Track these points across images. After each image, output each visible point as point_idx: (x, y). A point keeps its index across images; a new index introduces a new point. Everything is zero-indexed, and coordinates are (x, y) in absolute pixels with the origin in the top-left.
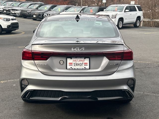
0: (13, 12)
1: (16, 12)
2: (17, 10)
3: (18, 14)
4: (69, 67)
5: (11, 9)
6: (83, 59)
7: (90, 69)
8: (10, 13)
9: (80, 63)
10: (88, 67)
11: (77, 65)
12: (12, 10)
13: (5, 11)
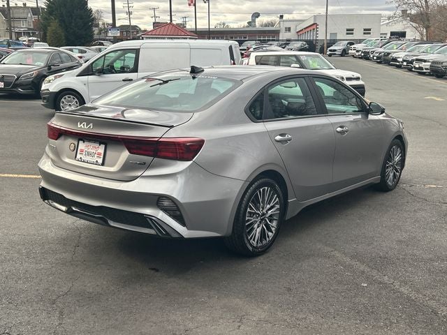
0: (417, 66)
1: (423, 65)
2: (425, 61)
3: (426, 69)
4: (78, 156)
5: (415, 58)
6: (97, 145)
7: (103, 164)
8: (412, 68)
9: (92, 151)
10: (100, 161)
11: (89, 154)
12: (417, 60)
13: (405, 63)
